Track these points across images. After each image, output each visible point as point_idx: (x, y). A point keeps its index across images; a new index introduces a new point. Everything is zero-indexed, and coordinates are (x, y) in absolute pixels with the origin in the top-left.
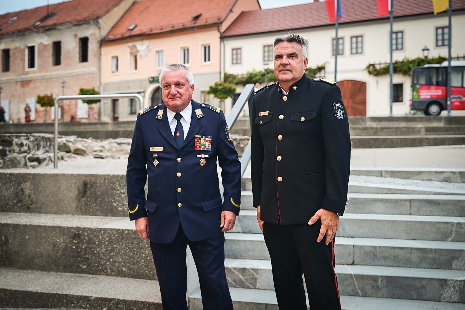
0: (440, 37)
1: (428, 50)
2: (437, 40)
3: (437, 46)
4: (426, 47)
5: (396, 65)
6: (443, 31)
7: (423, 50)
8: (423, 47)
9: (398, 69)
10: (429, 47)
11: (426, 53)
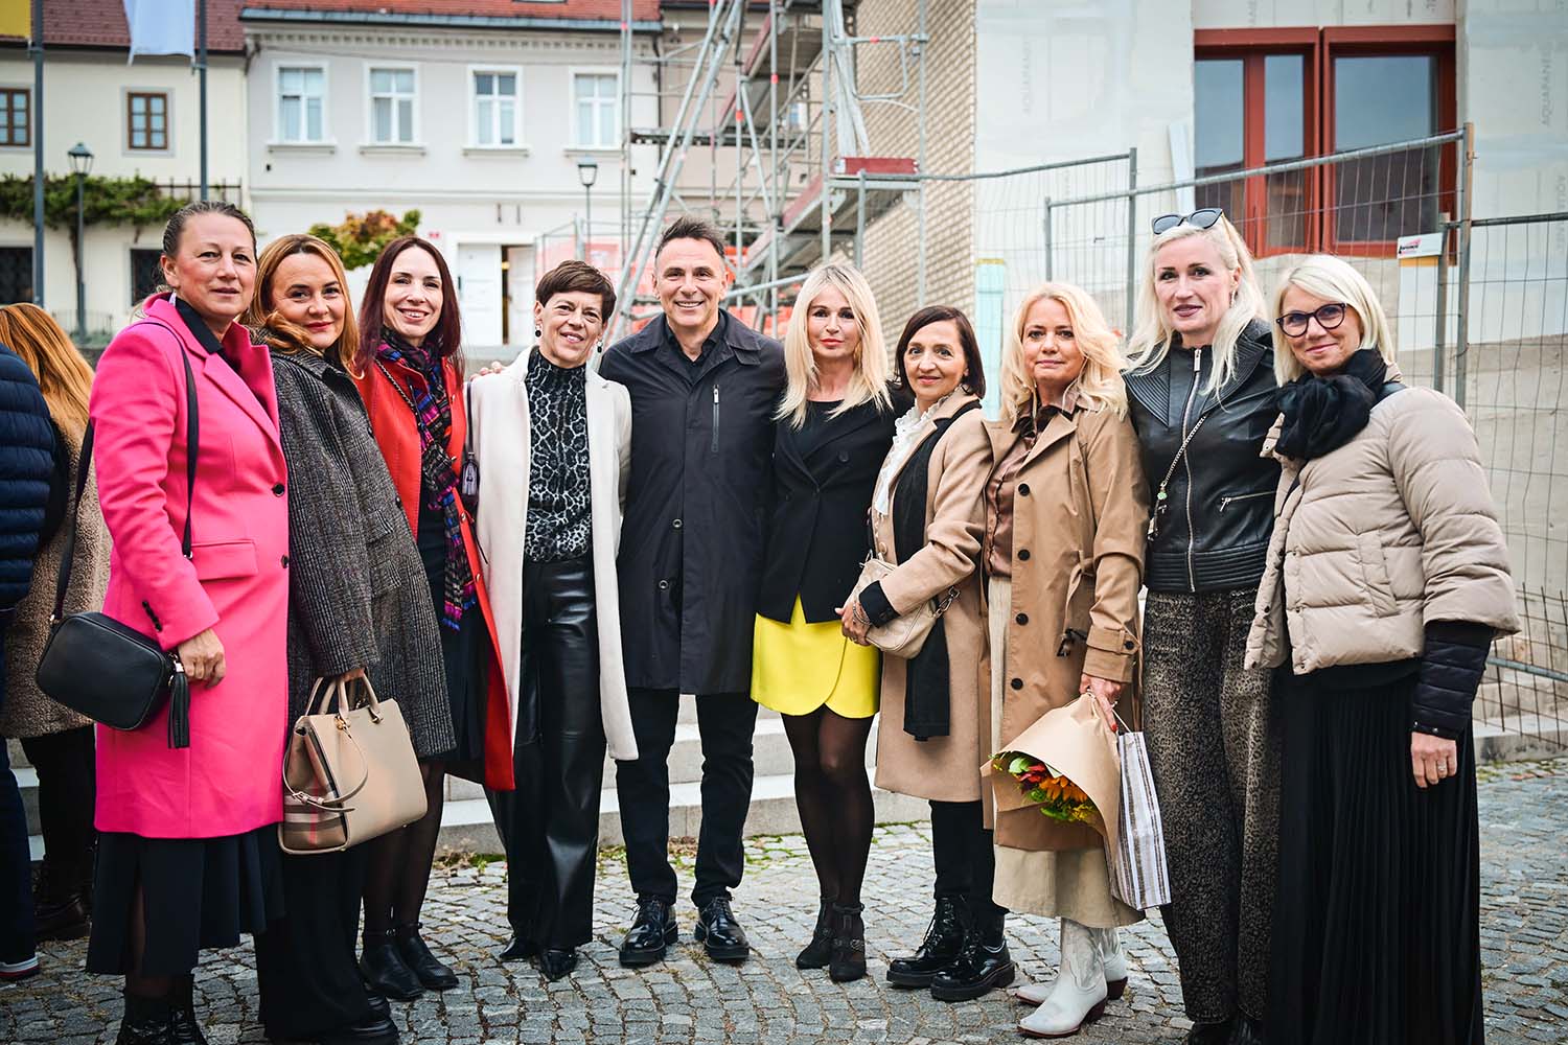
0: (139, 122)
1: (87, 155)
2: (131, 131)
3: (132, 146)
4: (80, 145)
5: (10, 191)
6: (148, 107)
7: (75, 155)
8: (72, 146)
9: (14, 205)
10: (89, 148)
11: (81, 164)
